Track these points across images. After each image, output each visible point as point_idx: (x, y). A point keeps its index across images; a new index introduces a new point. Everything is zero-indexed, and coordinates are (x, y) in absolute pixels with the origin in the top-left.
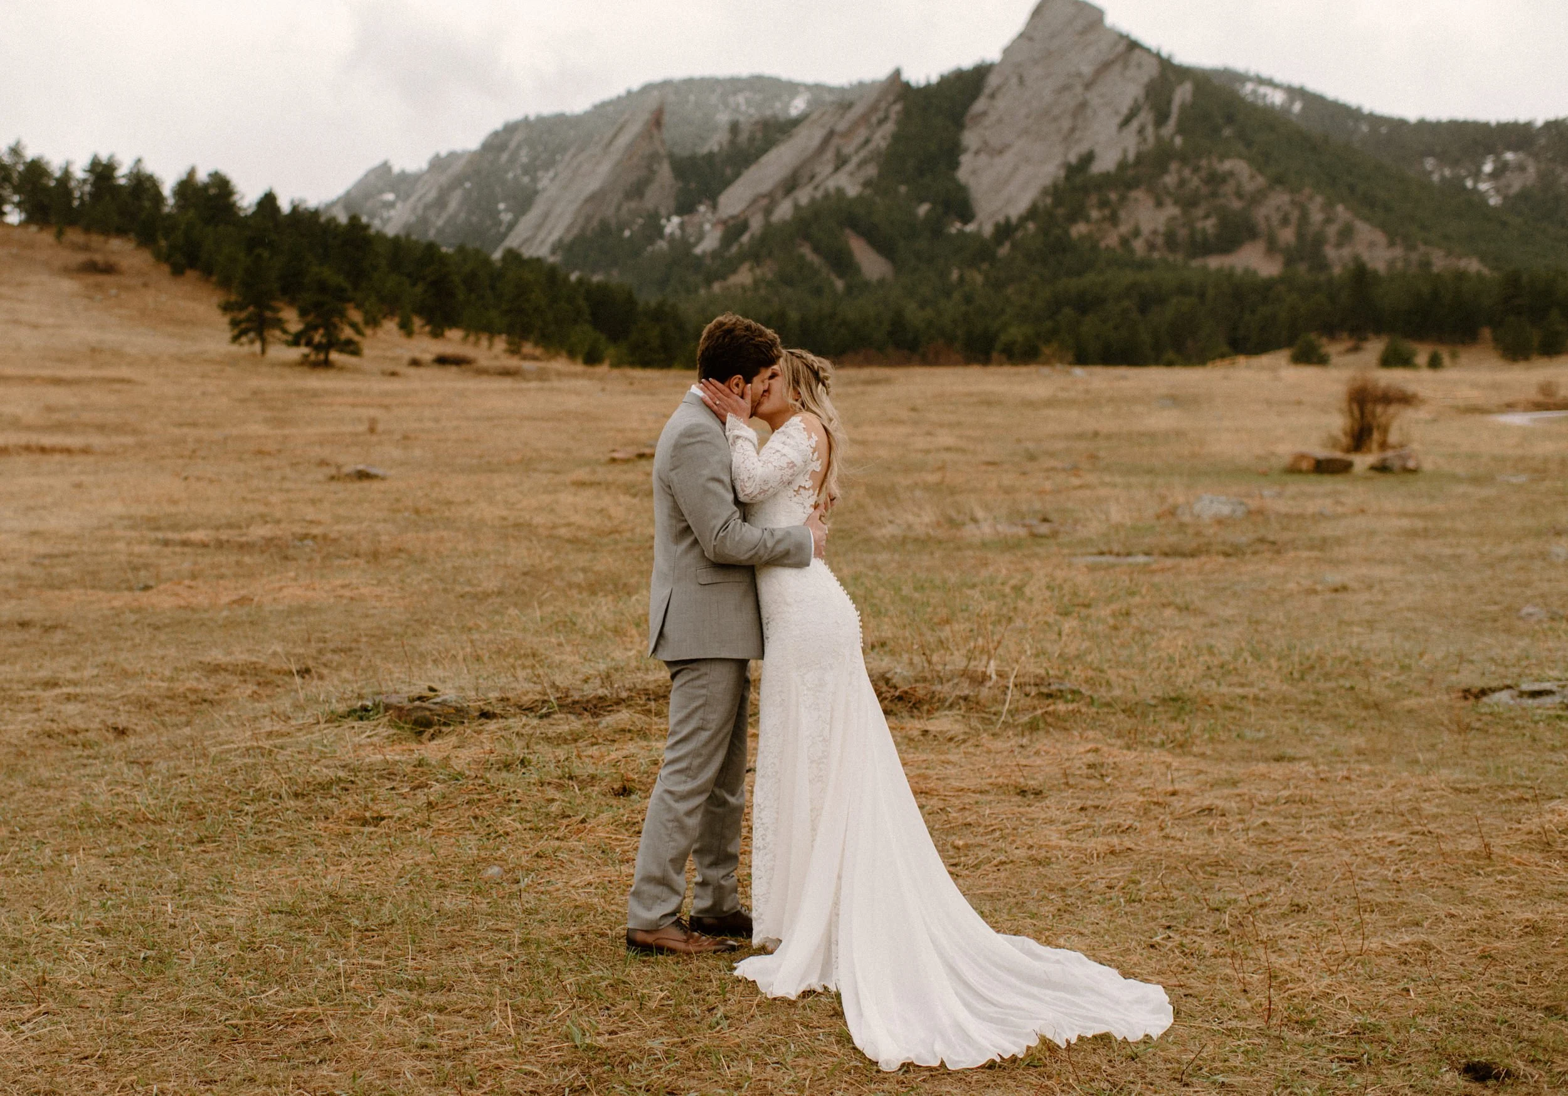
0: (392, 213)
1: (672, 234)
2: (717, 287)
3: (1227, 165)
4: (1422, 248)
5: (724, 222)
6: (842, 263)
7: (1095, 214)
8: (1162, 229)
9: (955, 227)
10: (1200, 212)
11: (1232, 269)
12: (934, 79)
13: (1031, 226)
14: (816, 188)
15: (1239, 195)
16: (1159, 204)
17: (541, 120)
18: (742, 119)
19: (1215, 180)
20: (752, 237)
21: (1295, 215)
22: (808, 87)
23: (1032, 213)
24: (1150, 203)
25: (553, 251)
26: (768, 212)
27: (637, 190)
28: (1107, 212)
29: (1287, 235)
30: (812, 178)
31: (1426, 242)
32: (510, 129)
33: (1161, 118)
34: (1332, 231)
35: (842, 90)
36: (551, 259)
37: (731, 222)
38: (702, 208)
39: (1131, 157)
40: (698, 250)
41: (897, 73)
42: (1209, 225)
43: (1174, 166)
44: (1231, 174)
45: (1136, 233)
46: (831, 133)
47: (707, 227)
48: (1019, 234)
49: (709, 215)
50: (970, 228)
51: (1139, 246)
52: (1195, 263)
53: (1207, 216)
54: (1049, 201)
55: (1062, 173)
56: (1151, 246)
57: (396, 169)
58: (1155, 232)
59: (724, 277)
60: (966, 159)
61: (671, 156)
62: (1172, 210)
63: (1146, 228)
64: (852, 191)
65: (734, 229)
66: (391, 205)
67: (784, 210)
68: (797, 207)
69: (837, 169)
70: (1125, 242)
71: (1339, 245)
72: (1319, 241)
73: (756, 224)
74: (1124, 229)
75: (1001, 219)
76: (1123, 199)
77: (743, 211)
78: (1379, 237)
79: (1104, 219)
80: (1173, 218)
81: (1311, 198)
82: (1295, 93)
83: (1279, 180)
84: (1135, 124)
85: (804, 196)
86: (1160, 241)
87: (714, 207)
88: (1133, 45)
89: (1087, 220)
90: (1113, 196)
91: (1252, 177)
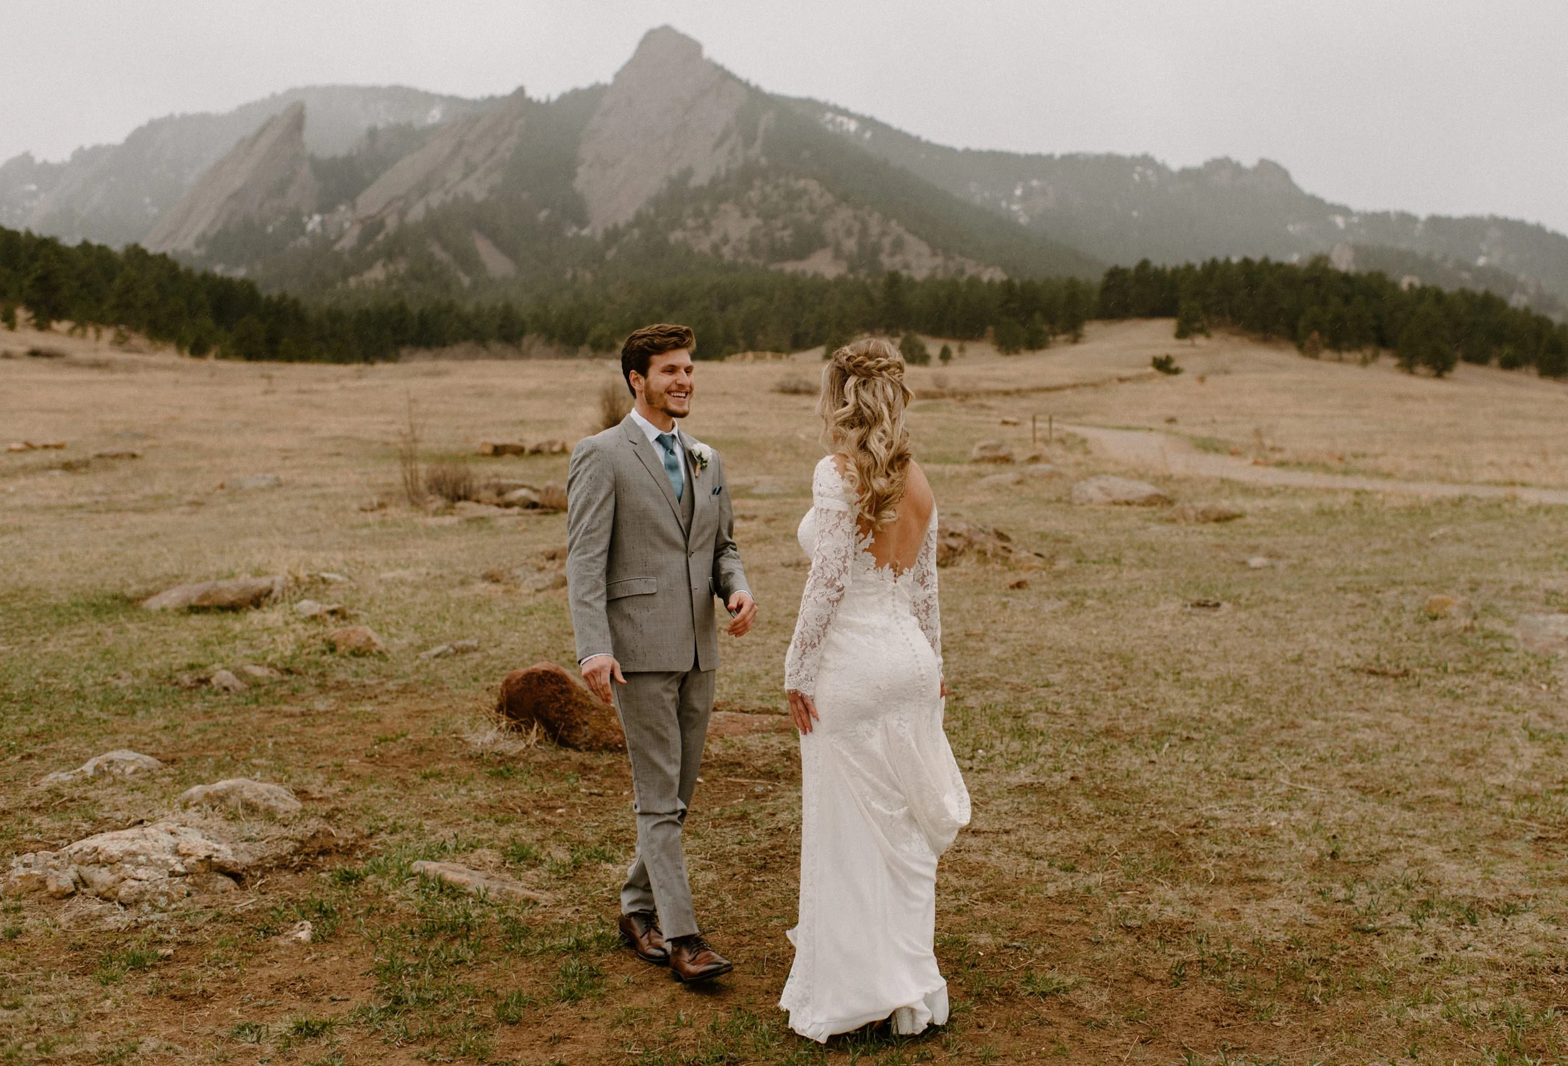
0: (35, 203)
1: (313, 231)
2: (353, 281)
3: (802, 183)
4: (959, 259)
5: (362, 221)
6: (469, 261)
7: (691, 223)
8: (747, 238)
9: (571, 231)
10: (779, 223)
11: (804, 273)
12: (554, 97)
13: (636, 232)
14: (447, 193)
15: (812, 210)
16: (745, 216)
17: (186, 119)
18: (381, 125)
19: (793, 196)
20: (387, 235)
21: (857, 227)
22: (441, 98)
23: (639, 220)
24: (737, 214)
25: (197, 245)
26: (402, 213)
27: (281, 189)
28: (700, 221)
29: (850, 245)
30: (444, 183)
31: (961, 253)
32: (154, 126)
33: (749, 141)
34: (887, 242)
35: (474, 102)
36: (196, 253)
37: (369, 222)
38: (342, 208)
39: (723, 173)
40: (337, 247)
41: (521, 91)
42: (787, 235)
43: (757, 183)
44: (804, 192)
45: (725, 240)
46: (460, 144)
47: (347, 225)
48: (626, 239)
49: (349, 215)
50: (586, 232)
51: (727, 251)
52: (774, 267)
53: (784, 228)
54: (652, 211)
55: (665, 186)
56: (737, 252)
57: (39, 160)
58: (740, 240)
59: (358, 272)
60: (581, 170)
61: (312, 159)
62: (755, 221)
63: (734, 235)
64: (479, 196)
65: (371, 227)
66: (33, 195)
67: (417, 213)
68: (429, 210)
69: (466, 176)
70: (716, 248)
71: (892, 255)
72: (876, 250)
73: (391, 223)
74: (715, 237)
75: (610, 226)
76: (715, 210)
77: (379, 213)
78: (924, 249)
79: (697, 228)
80: (755, 229)
81: (870, 215)
82: (867, 122)
83: (844, 198)
84: (727, 145)
85: (435, 199)
86: (745, 247)
87: (354, 207)
88: (726, 76)
89: (685, 229)
90: (706, 208)
91: (822, 195)
